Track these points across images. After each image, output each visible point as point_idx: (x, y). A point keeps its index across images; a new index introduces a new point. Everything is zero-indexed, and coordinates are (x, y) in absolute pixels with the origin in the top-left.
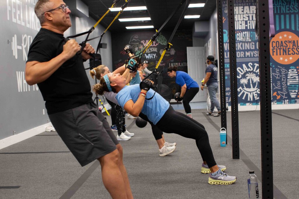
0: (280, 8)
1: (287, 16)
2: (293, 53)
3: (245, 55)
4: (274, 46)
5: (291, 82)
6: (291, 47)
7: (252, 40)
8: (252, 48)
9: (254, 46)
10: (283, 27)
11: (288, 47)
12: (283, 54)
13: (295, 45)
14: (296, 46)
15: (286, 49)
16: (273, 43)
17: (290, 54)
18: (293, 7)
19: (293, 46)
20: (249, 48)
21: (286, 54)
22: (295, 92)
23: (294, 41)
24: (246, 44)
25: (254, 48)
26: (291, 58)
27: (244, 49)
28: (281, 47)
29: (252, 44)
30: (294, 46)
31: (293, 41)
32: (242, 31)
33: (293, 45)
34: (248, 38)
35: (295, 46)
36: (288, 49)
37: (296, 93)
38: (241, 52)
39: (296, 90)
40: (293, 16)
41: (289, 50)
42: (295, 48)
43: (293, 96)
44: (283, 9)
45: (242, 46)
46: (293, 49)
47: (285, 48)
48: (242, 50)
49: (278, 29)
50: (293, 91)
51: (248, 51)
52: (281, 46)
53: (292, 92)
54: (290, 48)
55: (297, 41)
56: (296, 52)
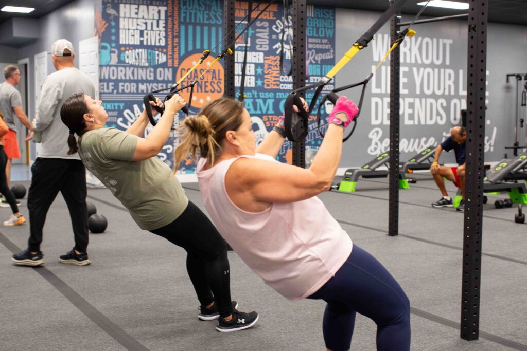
0: (195, 14)
1: (206, 28)
2: (213, 90)
3: (137, 89)
6: (210, 81)
7: (150, 65)
8: (149, 78)
9: (152, 74)
10: (198, 46)
11: (205, 80)
12: (198, 91)
13: (215, 77)
15: (202, 82)
16: (183, 71)
17: (208, 92)
18: (214, 14)
19: (212, 79)
20: (144, 78)
21: (202, 92)
23: (214, 71)
24: (140, 70)
25: (152, 78)
26: (208, 98)
27: (136, 78)
28: (194, 79)
29: (150, 72)
30: (214, 79)
31: (212, 71)
32: (135, 47)
33: (213, 77)
34: (143, 61)
35: (216, 79)
36: (206, 82)
38: (132, 84)
40: (213, 29)
41: (207, 84)
42: (216, 82)
44: (199, 16)
45: (133, 73)
46: (212, 84)
47: (200, 81)
48: (134, 81)
49: (190, 48)
51: (143, 82)
52: (195, 77)
54: (208, 82)
55: (219, 71)
56: (216, 88)
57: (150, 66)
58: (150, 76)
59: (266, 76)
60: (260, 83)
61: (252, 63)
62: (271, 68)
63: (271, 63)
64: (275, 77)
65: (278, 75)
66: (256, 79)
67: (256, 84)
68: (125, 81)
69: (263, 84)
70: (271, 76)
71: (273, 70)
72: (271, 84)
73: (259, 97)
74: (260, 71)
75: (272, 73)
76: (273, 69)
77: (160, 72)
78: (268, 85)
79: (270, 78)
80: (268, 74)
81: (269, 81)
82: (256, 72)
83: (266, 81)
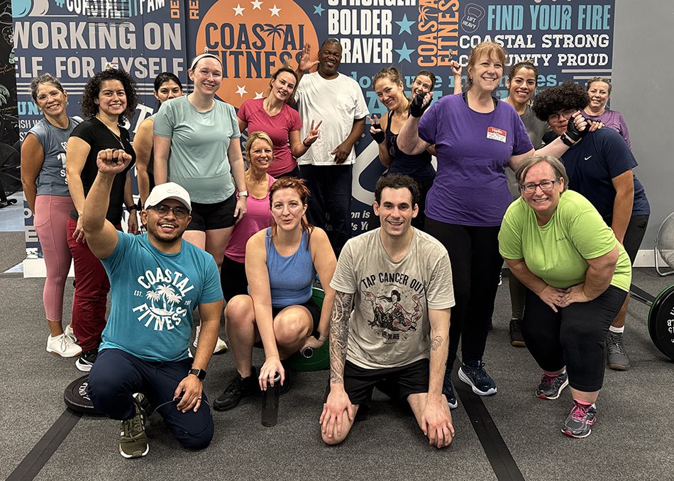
4: (212, 44)
6: (279, 50)
7: (127, 16)
8: (124, 46)
9: (132, 37)
11: (268, 48)
13: (293, 43)
14: (298, 46)
15: (258, 54)
19: (285, 47)
20: (113, 46)
23: (289, 27)
24: (103, 29)
25: (133, 45)
27: (93, 46)
28: (239, 47)
29: (127, 31)
30: (289, 47)
31: (284, 28)
33: (286, 43)
34: (109, 7)
35: (294, 48)
36: (268, 54)
38: (85, 59)
41: (272, 58)
42: (294, 53)
45: (86, 35)
46: (286, 57)
47: (253, 51)
48: (88, 52)
51: (109, 53)
52: (240, 42)
54: (274, 54)
55: (301, 27)
57: (126, 19)
58: (128, 41)
59: (421, 38)
60: (405, 53)
61: (385, 7)
62: (436, 19)
63: (436, 6)
64: (445, 39)
65: (456, 34)
66: (397, 46)
67: (396, 56)
68: (68, 53)
69: (415, 56)
70: (434, 38)
71: (442, 23)
72: (436, 56)
74: (405, 25)
75: (438, 31)
76: (441, 19)
77: (152, 30)
78: (427, 59)
79: (435, 41)
80: (429, 31)
81: (432, 50)
82: (396, 28)
83: (422, 50)
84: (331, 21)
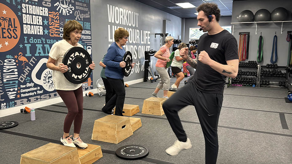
2: (10, 36)
5: (8, 77)
6: (7, 28)
11: (2, 26)
14: (13, 27)
17: (6, 38)
19: (9, 27)
22: (14, 91)
23: (10, 19)
26: (7, 43)
30: (10, 26)
31: (8, 19)
33: (9, 25)
35: (12, 27)
37: (16, 92)
39: (15, 88)
41: (4, 31)
42: (12, 29)
43: (11, 97)
46: (9, 30)
50: (12, 90)
53: (10, 91)
54: (5, 29)
55: (14, 19)
56: (13, 34)
59: (50, 27)
60: (46, 32)
61: (40, 16)
62: (53, 21)
63: (53, 17)
64: (56, 28)
65: (59, 27)
66: (44, 29)
67: (44, 32)
69: (49, 33)
70: (54, 27)
71: (55, 23)
72: (54, 33)
73: (46, 43)
74: (46, 22)
75: (54, 25)
76: (55, 22)
78: (52, 34)
79: (54, 28)
80: (52, 25)
81: (53, 31)
82: (43, 23)
83: (51, 31)
84: (24, 18)
